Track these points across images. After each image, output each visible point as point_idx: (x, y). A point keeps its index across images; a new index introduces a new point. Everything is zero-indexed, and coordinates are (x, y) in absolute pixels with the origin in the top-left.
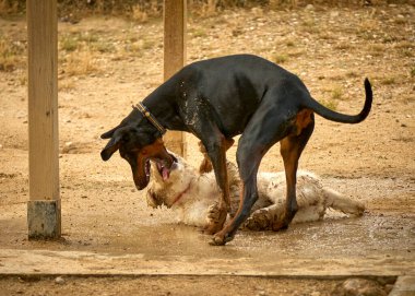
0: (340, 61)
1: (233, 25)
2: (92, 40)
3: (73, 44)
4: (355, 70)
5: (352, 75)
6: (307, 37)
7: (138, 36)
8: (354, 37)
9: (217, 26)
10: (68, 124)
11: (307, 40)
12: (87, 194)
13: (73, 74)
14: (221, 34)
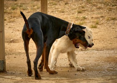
0: (98, 12)
1: (65, 1)
2: (20, 6)
3: (15, 8)
4: (103, 15)
5: (102, 17)
6: (88, 5)
7: (35, 5)
8: (103, 5)
9: (60, 1)
10: (12, 33)
11: (88, 6)
12: (16, 56)
13: (14, 17)
14: (61, 4)
